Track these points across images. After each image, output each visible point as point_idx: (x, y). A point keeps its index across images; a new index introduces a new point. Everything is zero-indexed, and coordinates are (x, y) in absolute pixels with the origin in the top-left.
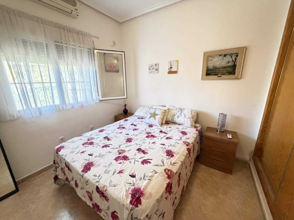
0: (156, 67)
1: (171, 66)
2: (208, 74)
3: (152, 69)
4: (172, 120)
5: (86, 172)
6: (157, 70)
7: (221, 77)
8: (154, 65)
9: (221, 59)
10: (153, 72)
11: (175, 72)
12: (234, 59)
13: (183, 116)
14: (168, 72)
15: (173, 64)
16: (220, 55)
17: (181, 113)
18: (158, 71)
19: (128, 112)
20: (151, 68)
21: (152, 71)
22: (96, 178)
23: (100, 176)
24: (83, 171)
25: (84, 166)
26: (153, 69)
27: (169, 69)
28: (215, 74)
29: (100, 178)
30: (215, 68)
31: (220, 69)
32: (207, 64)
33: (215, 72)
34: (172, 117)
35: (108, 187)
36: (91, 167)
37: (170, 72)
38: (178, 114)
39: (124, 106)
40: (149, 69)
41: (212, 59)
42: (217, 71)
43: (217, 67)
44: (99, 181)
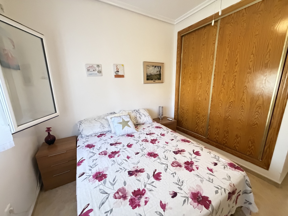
0: (98, 69)
1: (117, 69)
2: (148, 79)
3: (92, 70)
4: (137, 122)
5: (210, 202)
6: (100, 72)
7: (155, 81)
8: (95, 66)
9: (153, 69)
10: (94, 74)
11: (122, 76)
12: (159, 70)
13: (143, 116)
14: (115, 75)
15: (119, 67)
16: (153, 66)
17: (140, 114)
18: (101, 74)
19: (56, 139)
20: (90, 69)
21: (92, 72)
22: (219, 191)
23: (217, 187)
24: (207, 207)
25: (200, 205)
26: (94, 70)
27: (115, 72)
28: (151, 79)
29: (221, 187)
30: (151, 75)
31: (154, 75)
32: (147, 71)
33: (151, 78)
34: (135, 120)
35: (231, 182)
36: (201, 195)
37: (117, 76)
38: (138, 115)
39: (46, 131)
40: (88, 70)
41: (149, 68)
42: (152, 77)
43: (152, 74)
44: (225, 189)
